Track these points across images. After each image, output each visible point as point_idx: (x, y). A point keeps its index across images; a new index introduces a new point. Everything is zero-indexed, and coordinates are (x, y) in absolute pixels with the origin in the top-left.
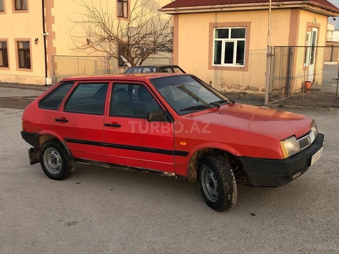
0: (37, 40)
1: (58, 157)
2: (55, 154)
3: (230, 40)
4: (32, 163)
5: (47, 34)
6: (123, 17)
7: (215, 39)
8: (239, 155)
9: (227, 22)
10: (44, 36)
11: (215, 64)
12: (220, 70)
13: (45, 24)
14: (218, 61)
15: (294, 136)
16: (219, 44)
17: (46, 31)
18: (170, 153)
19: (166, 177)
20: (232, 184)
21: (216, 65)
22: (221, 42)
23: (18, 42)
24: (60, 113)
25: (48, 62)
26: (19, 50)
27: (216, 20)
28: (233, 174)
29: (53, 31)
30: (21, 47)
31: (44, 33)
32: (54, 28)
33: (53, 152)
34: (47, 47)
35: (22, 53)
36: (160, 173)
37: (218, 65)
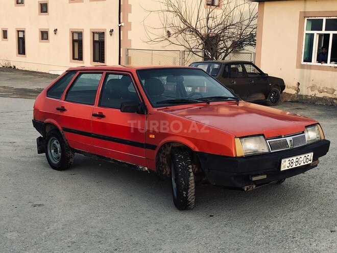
0: (112, 31)
1: (58, 146)
2: (56, 144)
3: (324, 32)
4: (39, 152)
5: (123, 24)
6: (213, 4)
7: (307, 31)
8: (197, 150)
9: (321, 10)
10: (120, 27)
11: (304, 61)
12: (307, 69)
13: (121, 13)
14: (308, 59)
15: (263, 135)
16: (311, 38)
17: (121, 21)
18: (141, 145)
19: (141, 171)
20: (188, 181)
21: (305, 63)
22: (313, 35)
23: (94, 33)
24: (62, 102)
25: (121, 56)
26: (94, 42)
27: (305, 7)
28: (191, 170)
29: (129, 21)
30: (97, 38)
31: (120, 23)
32: (131, 17)
33: (55, 142)
34: (121, 39)
35: (97, 45)
36: (136, 166)
37: (308, 63)
